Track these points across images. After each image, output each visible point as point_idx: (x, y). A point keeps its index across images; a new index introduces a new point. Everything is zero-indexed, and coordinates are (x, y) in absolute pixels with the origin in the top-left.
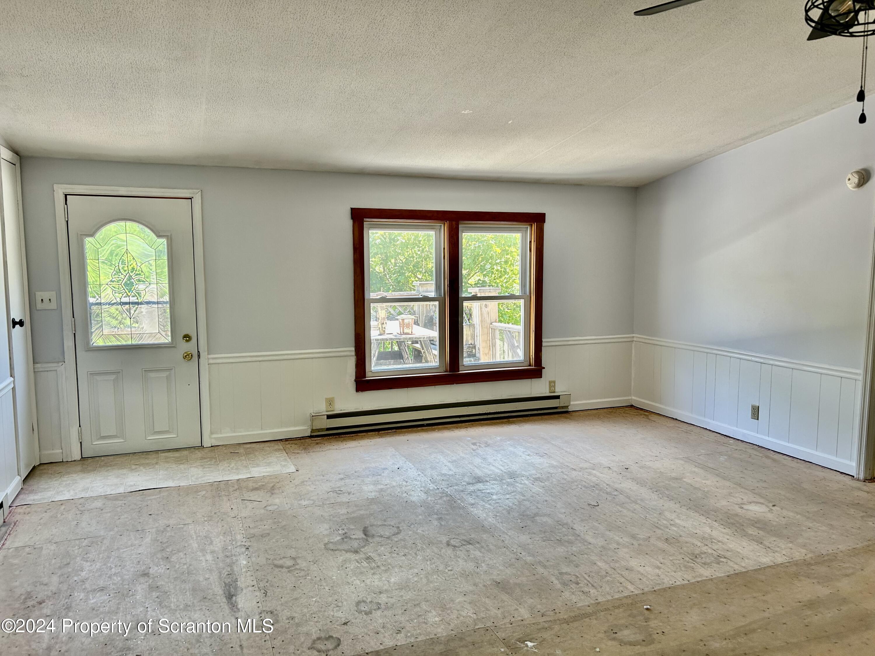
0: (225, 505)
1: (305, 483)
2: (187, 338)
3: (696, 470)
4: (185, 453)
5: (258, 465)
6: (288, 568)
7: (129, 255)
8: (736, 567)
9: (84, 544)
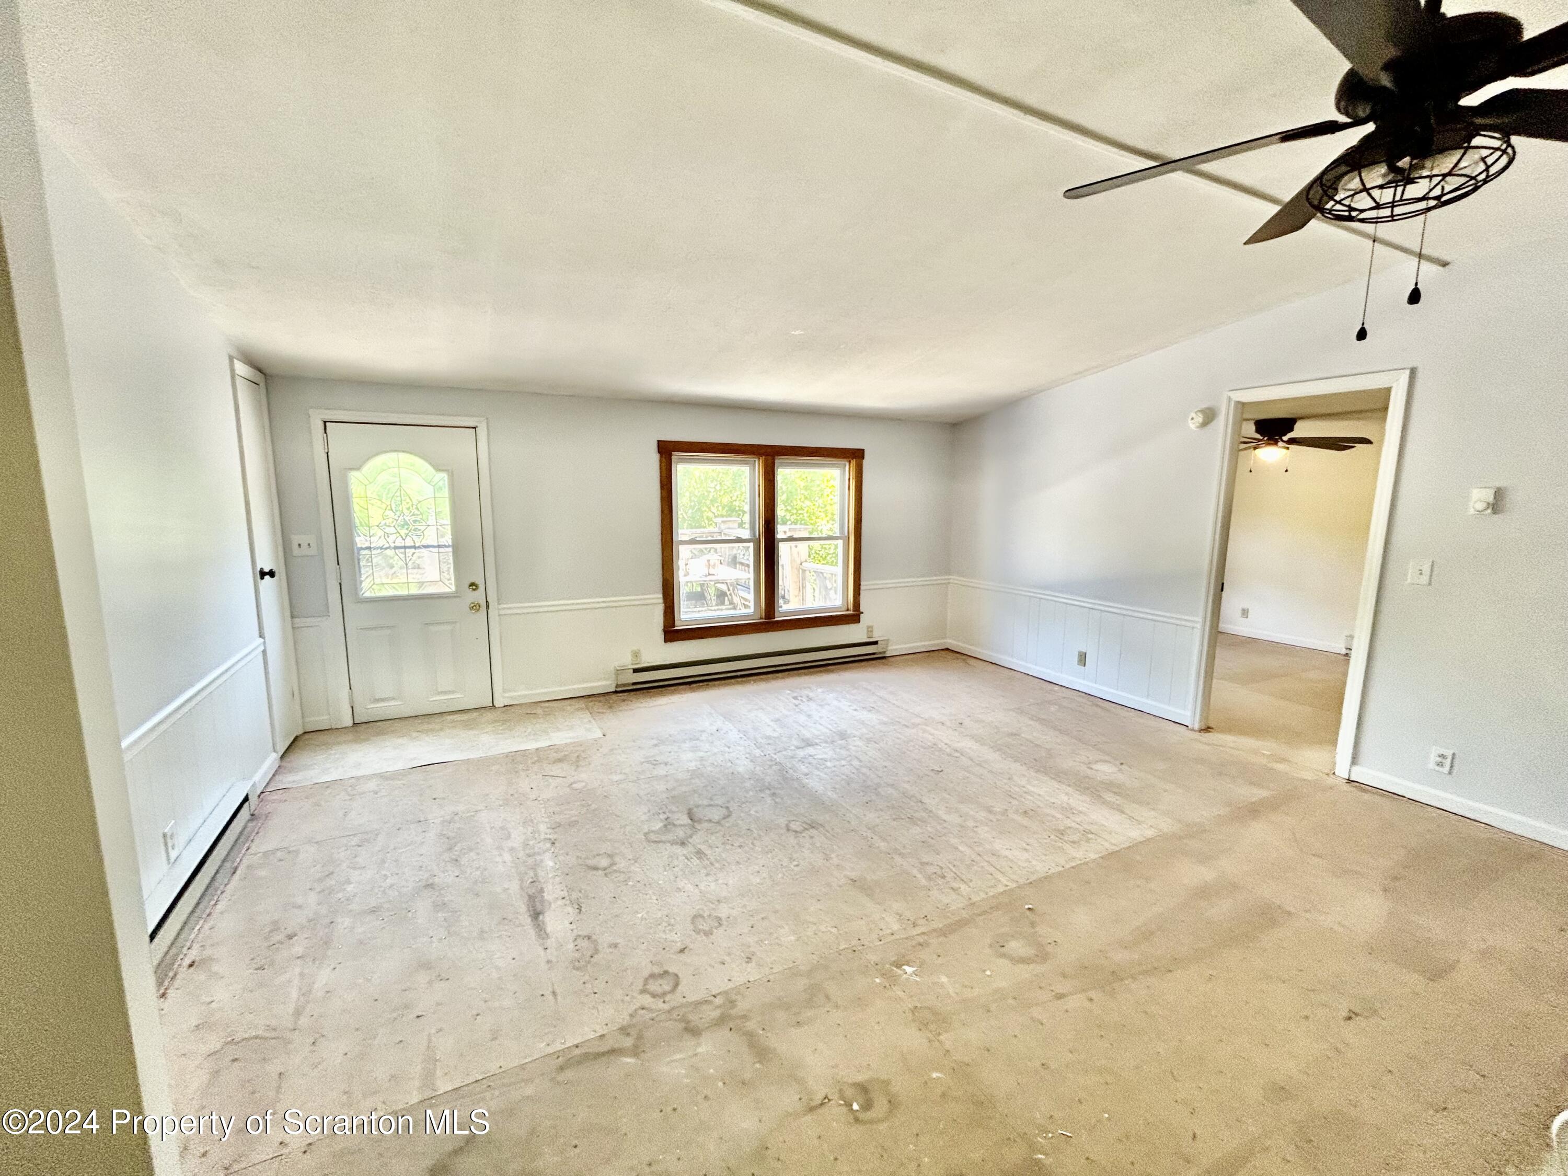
0: (524, 784)
1: (615, 751)
2: (473, 586)
3: (1031, 722)
4: (475, 714)
5: (559, 730)
6: (605, 869)
7: (402, 492)
8: (1107, 845)
9: (353, 843)
